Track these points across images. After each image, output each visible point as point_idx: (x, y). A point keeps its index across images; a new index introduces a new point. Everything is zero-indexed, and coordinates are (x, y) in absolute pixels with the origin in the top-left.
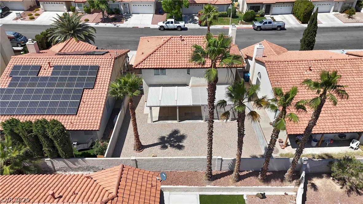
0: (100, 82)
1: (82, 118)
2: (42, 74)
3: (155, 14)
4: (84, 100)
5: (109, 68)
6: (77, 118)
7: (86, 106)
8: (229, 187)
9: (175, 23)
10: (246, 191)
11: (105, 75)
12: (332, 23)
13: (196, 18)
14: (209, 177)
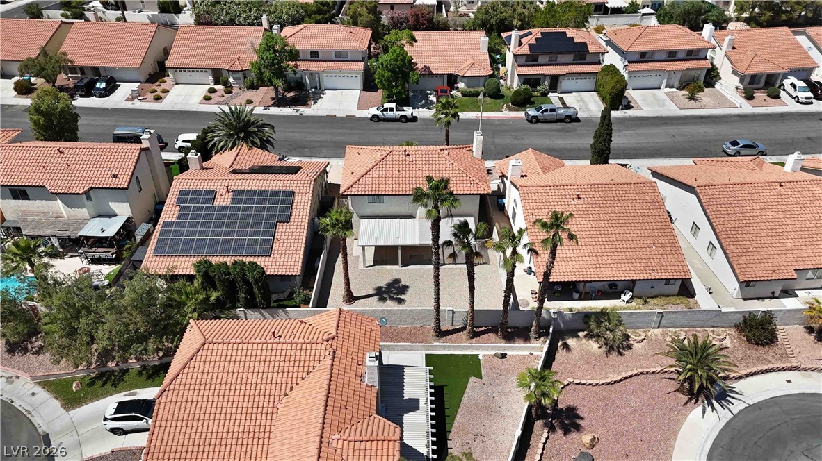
0: (298, 213)
1: (278, 260)
2: (219, 202)
3: (363, 90)
4: (279, 237)
5: (307, 195)
6: (271, 259)
7: (281, 244)
8: (461, 344)
9: (396, 110)
10: (483, 350)
11: (302, 204)
12: (660, 109)
13: (433, 98)
14: (436, 332)
